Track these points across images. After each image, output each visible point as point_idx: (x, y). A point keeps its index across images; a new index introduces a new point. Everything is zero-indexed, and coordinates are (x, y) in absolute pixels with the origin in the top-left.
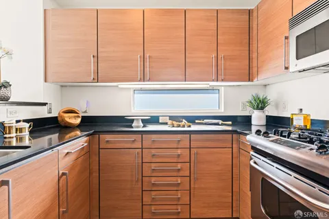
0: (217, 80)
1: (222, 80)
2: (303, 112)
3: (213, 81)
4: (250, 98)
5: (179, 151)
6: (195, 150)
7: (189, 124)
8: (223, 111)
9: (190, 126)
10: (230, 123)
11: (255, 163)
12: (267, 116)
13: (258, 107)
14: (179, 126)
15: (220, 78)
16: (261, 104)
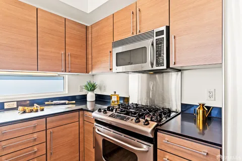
0: (65, 72)
1: (69, 72)
2: (116, 94)
3: (62, 71)
4: (86, 84)
5: (35, 135)
6: (51, 130)
7: (42, 108)
8: (67, 93)
9: (42, 110)
10: (74, 102)
11: (98, 130)
12: (96, 94)
13: (91, 89)
14: (31, 111)
15: (67, 69)
16: (92, 88)
